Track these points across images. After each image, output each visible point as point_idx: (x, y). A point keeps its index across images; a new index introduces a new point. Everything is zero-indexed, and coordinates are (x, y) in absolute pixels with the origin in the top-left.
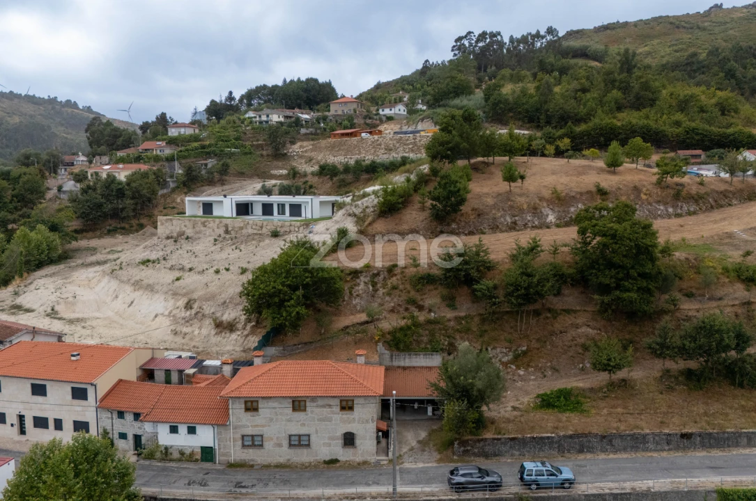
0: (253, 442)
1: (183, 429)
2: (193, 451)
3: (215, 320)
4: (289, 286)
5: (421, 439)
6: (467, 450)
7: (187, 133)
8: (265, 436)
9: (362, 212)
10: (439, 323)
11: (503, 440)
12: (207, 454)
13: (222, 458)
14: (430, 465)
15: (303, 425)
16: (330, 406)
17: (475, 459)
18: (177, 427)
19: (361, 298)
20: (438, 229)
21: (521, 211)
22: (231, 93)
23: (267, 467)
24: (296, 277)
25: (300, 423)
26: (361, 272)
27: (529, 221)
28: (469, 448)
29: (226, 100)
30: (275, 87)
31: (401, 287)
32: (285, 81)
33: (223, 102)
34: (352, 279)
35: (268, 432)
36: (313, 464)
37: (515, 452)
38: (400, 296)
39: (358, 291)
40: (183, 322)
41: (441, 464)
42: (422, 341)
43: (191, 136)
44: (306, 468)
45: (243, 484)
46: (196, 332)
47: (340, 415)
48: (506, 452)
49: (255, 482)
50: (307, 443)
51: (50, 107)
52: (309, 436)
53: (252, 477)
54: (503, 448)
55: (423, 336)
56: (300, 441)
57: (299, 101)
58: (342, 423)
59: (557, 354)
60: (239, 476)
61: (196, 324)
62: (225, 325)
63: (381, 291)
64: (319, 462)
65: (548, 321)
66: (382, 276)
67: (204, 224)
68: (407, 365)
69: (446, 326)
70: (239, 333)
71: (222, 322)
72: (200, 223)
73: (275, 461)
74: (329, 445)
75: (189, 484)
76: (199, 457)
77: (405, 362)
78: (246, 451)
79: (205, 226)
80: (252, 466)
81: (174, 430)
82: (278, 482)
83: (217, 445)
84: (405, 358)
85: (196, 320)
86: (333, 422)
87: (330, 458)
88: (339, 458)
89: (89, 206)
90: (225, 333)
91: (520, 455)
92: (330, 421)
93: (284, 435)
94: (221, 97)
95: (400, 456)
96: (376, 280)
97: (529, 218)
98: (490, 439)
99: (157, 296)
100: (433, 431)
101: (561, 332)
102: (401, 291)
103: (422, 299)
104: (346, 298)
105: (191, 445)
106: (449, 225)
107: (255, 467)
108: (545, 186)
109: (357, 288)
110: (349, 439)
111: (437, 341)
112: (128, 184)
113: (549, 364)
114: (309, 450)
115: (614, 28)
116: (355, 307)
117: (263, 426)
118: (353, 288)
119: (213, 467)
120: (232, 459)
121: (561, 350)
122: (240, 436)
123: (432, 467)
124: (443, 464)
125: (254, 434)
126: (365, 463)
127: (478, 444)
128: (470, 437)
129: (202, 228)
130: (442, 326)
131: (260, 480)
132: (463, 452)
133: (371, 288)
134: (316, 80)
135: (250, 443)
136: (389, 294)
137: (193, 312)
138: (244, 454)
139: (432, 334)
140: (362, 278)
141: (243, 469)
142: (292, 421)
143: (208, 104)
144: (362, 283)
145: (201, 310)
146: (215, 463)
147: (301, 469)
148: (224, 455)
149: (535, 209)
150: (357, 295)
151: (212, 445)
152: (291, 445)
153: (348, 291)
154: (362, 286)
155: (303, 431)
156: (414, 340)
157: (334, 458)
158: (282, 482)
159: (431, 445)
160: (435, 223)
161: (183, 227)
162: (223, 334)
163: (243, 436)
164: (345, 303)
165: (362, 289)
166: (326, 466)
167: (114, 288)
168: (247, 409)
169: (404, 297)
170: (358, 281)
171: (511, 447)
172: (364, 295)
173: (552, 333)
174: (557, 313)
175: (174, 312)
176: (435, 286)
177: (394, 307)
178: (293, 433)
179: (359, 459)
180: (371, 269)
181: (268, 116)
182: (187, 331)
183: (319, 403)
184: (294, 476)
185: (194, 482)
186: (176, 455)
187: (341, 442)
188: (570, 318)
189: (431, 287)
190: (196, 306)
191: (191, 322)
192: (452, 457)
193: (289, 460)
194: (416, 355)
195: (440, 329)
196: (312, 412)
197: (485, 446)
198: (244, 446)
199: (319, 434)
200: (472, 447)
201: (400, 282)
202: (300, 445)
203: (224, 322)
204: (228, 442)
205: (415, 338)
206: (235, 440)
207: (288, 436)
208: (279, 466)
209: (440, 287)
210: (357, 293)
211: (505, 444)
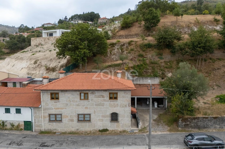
0: (56, 118)
1: (13, 110)
2: (19, 124)
3: (46, 67)
4: (80, 39)
5: (155, 119)
6: (187, 124)
7: (50, 26)
8: (62, 115)
9: (113, 29)
10: (156, 64)
11: (209, 119)
12: (28, 125)
13: (37, 128)
14: (165, 133)
15: (86, 108)
16: (103, 97)
17: (192, 129)
18: (9, 109)
19: (116, 55)
20: (148, 34)
21: (183, 27)
22: (66, 17)
23: (64, 133)
24: (83, 35)
25: (84, 107)
26: (116, 44)
27: (186, 31)
28: (188, 123)
29: (64, 19)
30: (80, 15)
31: (135, 50)
32: (84, 13)
33: (64, 20)
34: (111, 47)
35: (64, 112)
36: (92, 132)
37: (217, 126)
38: (135, 53)
39: (114, 52)
40: (32, 69)
41: (172, 133)
42: (149, 72)
43: (52, 27)
44: (88, 134)
45: (46, 144)
46: (37, 73)
47: (109, 102)
48: (211, 125)
49: (54, 142)
50: (89, 119)
51: (13, 29)
52: (90, 115)
53: (53, 140)
54: (210, 124)
55: (149, 69)
56: (84, 118)
57: (88, 19)
58: (110, 107)
59: (218, 79)
60: (45, 139)
61: (38, 69)
62: (51, 69)
63: (125, 52)
64: (96, 131)
65: (210, 64)
66: (126, 46)
67: (48, 39)
68: (141, 83)
69: (160, 65)
70: (57, 72)
71: (49, 68)
72: (47, 39)
73: (69, 130)
74: (102, 120)
75: (10, 144)
76: (23, 127)
77: (140, 82)
78: (51, 124)
79: (49, 40)
80: (55, 133)
81: (8, 111)
82: (69, 143)
83: (33, 120)
84: (140, 80)
85: (38, 68)
86: (105, 106)
87: (103, 128)
88: (108, 129)
89: (12, 44)
90: (51, 72)
91: (220, 128)
92: (103, 106)
93: (75, 114)
94: (63, 18)
95: (145, 127)
96: (123, 47)
97: (186, 30)
98: (201, 117)
99: (24, 61)
100: (161, 115)
101: (218, 69)
102: (136, 51)
103: (146, 55)
104: (109, 55)
105: (18, 120)
106: (152, 32)
107: (56, 134)
108: (191, 19)
109: (114, 51)
110: (114, 117)
111: (156, 72)
112: (27, 37)
113: (215, 83)
114: (90, 123)
115: (187, 2)
116: (113, 59)
117: (62, 109)
118: (112, 51)
119: (31, 134)
120: (43, 129)
121: (219, 77)
122: (48, 115)
123: (167, 134)
124: (173, 133)
125: (56, 113)
126: (124, 131)
127: (194, 121)
128: (189, 116)
129: (48, 41)
130: (158, 65)
131: (58, 141)
132: (184, 125)
133: (120, 51)
134: (94, 13)
135: (54, 119)
136: (129, 53)
137: (37, 64)
138: (50, 126)
139: (153, 68)
140: (116, 47)
141: (49, 135)
142: (79, 106)
143: (59, 20)
144: (116, 49)
145: (41, 64)
146: (32, 131)
147: (85, 135)
148: (38, 126)
149: (189, 26)
150: (114, 54)
151: (30, 120)
152: (79, 121)
153: (109, 52)
154: (116, 50)
155: (86, 112)
156: (144, 71)
157: (105, 128)
158: (72, 143)
159: (162, 122)
160: (146, 31)
161: (40, 41)
162: (50, 73)
163: (50, 115)
164: (108, 57)
165: (116, 51)
166: (100, 133)
167: (8, 61)
168: (52, 98)
169: (137, 54)
170: (114, 48)
171: (214, 123)
172: (117, 54)
173: (214, 69)
174: (215, 60)
175: (29, 66)
176: (152, 49)
177: (132, 58)
178: (80, 113)
179: (120, 129)
180: (120, 42)
181: (78, 22)
182: (34, 73)
183: (96, 94)
184: (80, 139)
185: (14, 143)
186: (9, 127)
187: (109, 118)
188: (221, 62)
189: (150, 49)
190: (38, 62)
191: (36, 69)
192: (177, 128)
193: (78, 129)
194: (146, 78)
195: (157, 66)
196: (92, 100)
197: (198, 122)
198: (50, 121)
199: (96, 114)
200: (190, 122)
201: (135, 48)
202: (84, 121)
203: (51, 68)
204: (41, 119)
205: (145, 70)
206: (44, 117)
207: (77, 115)
208: (71, 133)
209: (154, 49)
210: (114, 53)
211: (211, 121)
